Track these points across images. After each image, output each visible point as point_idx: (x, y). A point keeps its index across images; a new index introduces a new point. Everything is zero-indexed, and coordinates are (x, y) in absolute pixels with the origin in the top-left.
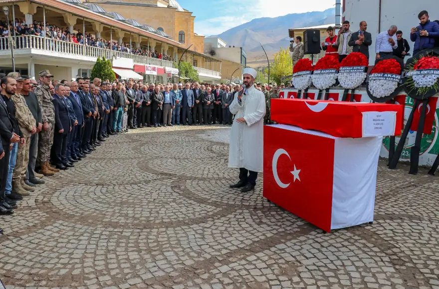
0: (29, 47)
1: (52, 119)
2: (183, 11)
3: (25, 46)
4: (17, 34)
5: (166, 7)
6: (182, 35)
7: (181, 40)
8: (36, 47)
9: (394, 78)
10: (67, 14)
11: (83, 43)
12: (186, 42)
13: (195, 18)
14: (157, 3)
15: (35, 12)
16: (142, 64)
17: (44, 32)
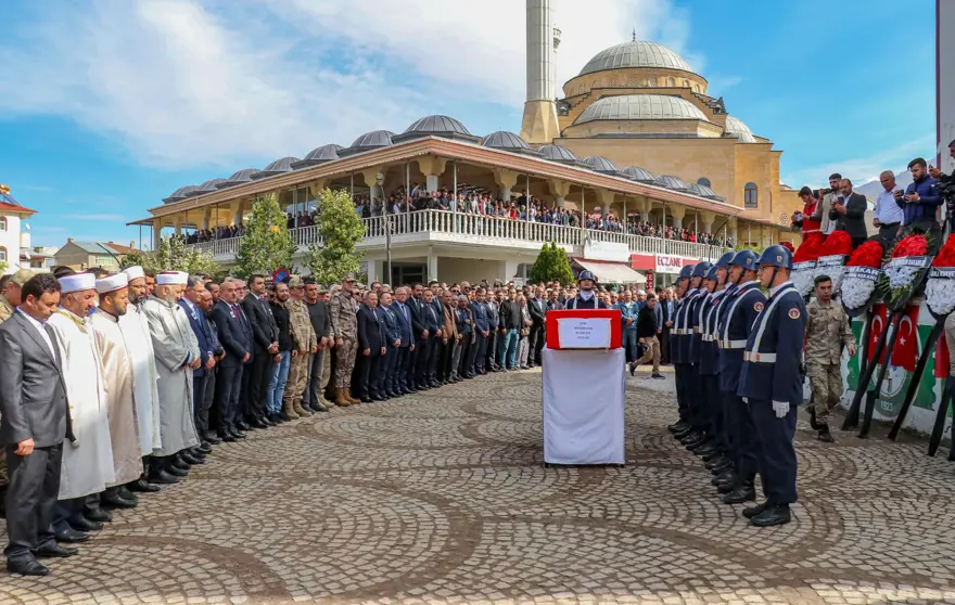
0: (428, 228)
1: (352, 334)
2: (754, 141)
3: (422, 228)
4: (411, 209)
5: (718, 135)
6: (751, 191)
7: (750, 201)
8: (440, 229)
9: (867, 274)
10: (499, 170)
11: (525, 217)
12: (759, 204)
13: (782, 156)
14: (696, 130)
15: (443, 170)
16: (651, 254)
17: (453, 204)
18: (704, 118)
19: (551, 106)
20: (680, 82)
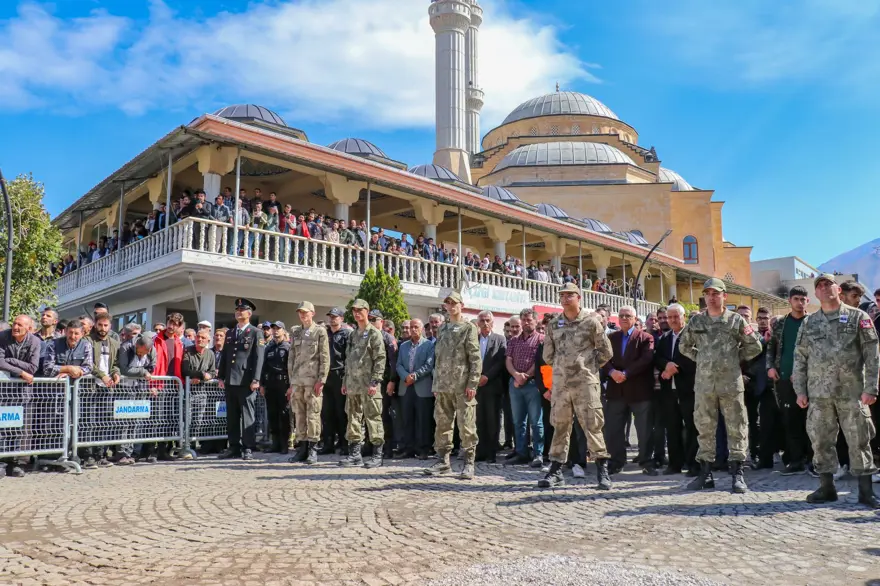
6: (690, 246)
7: (689, 257)
10: (331, 177)
12: (702, 260)
14: (624, 176)
15: (231, 168)
18: (633, 163)
19: (461, 155)
20: (606, 130)
